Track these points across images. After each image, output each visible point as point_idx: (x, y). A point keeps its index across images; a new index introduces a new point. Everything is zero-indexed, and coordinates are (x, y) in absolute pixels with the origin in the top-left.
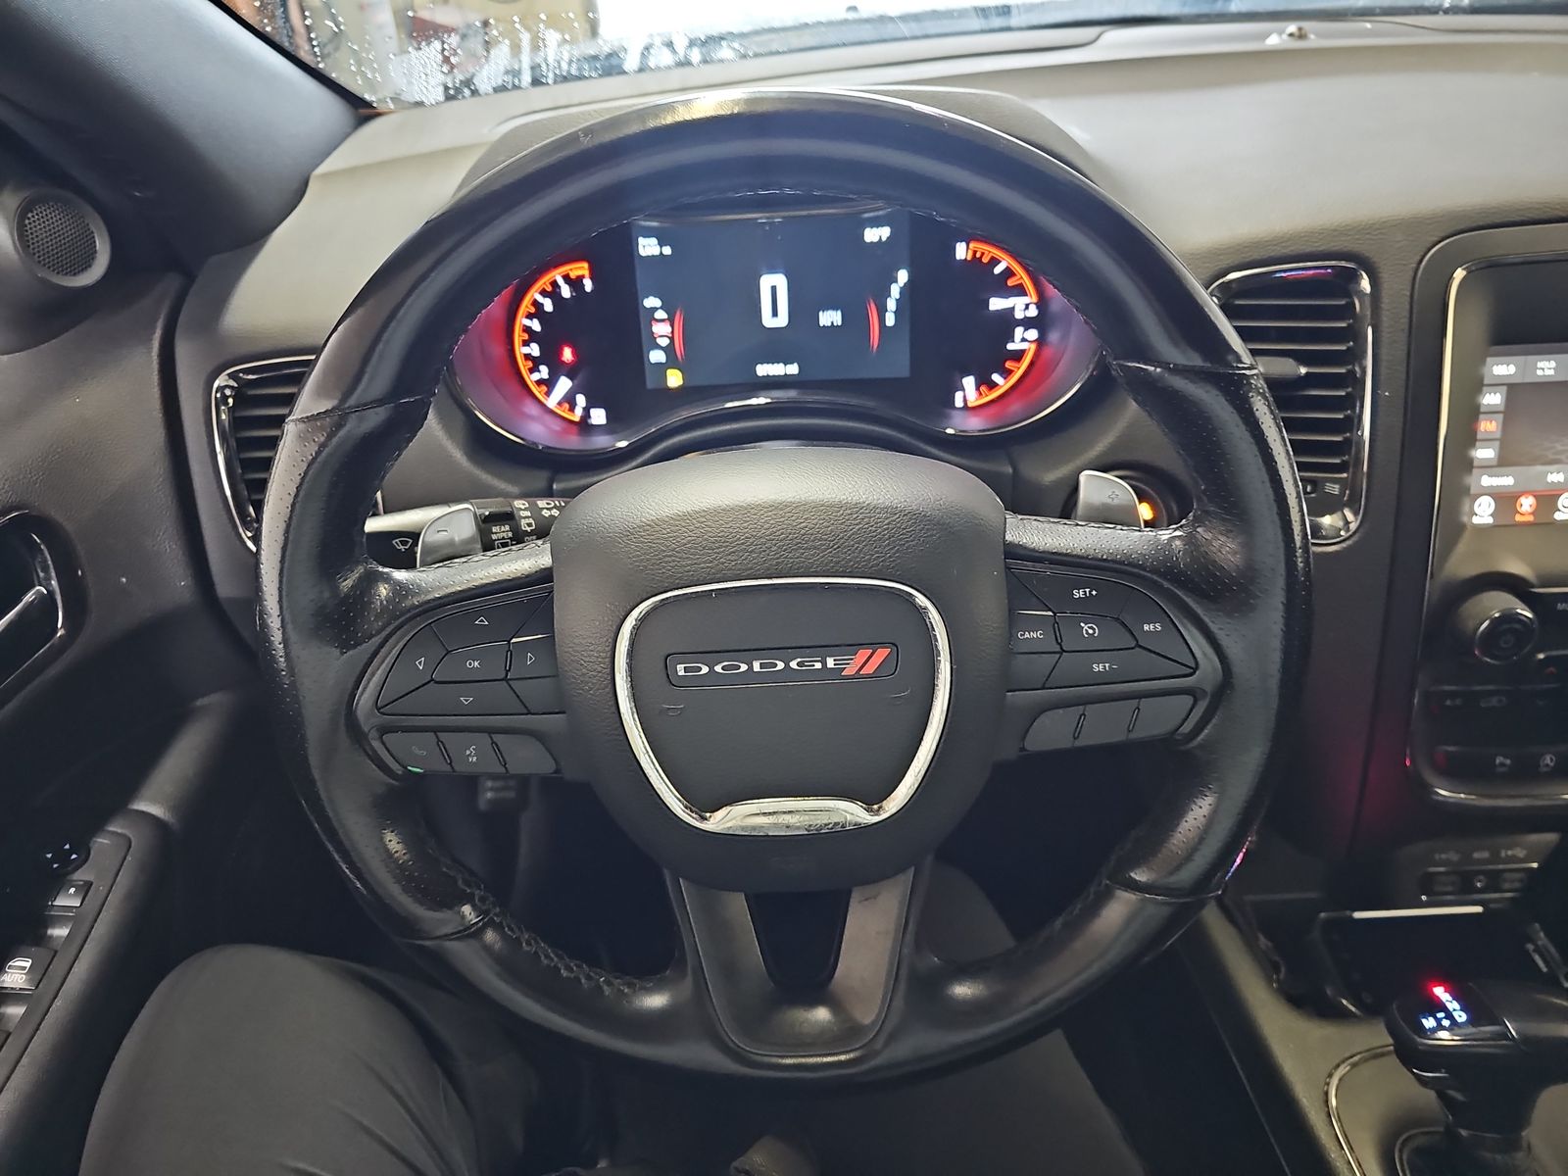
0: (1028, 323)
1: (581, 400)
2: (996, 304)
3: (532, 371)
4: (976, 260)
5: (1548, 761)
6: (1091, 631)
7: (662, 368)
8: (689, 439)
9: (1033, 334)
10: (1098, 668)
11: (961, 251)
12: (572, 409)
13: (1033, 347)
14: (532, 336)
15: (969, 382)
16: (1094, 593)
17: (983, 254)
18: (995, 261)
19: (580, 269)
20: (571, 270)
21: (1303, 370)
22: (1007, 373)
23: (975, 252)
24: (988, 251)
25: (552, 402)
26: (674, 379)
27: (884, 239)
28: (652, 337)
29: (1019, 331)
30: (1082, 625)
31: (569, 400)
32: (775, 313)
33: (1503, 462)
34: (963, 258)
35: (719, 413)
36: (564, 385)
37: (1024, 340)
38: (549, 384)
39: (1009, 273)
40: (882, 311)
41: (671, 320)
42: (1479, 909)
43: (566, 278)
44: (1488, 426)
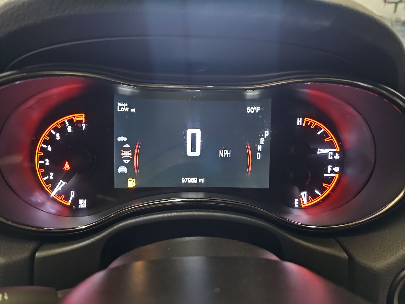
0: (334, 163)
1: (73, 194)
2: (321, 151)
3: (44, 175)
4: (308, 127)
7: (125, 177)
8: (137, 222)
9: (337, 169)
11: (299, 122)
12: (67, 199)
13: (337, 175)
14: (46, 154)
15: (304, 194)
17: (311, 124)
18: (318, 128)
19: (81, 117)
20: (74, 117)
22: (323, 190)
23: (307, 122)
24: (315, 123)
25: (53, 194)
26: (131, 184)
27: (257, 112)
28: (121, 159)
29: (330, 167)
31: (65, 193)
32: (194, 149)
34: (301, 124)
35: (157, 205)
36: (62, 184)
37: (332, 171)
38: (53, 183)
39: (325, 135)
40: (255, 151)
41: (132, 149)
43: (71, 122)
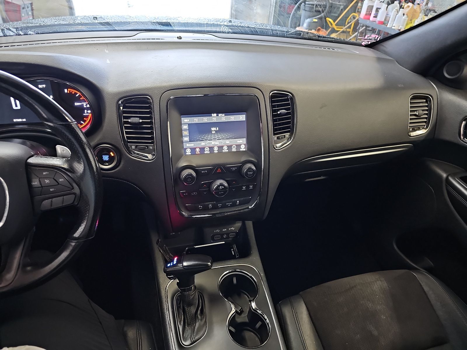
0: (87, 109)
4: (70, 93)
5: (210, 206)
6: (48, 182)
10: (51, 190)
13: (90, 114)
16: (48, 173)
17: (72, 91)
18: (76, 94)
21: (141, 121)
22: (85, 121)
23: (70, 91)
24: (74, 91)
27: (44, 87)
29: (86, 111)
30: (45, 180)
32: (16, 106)
33: (190, 141)
34: (67, 92)
37: (87, 113)
39: (80, 97)
42: (224, 242)
44: (186, 133)
